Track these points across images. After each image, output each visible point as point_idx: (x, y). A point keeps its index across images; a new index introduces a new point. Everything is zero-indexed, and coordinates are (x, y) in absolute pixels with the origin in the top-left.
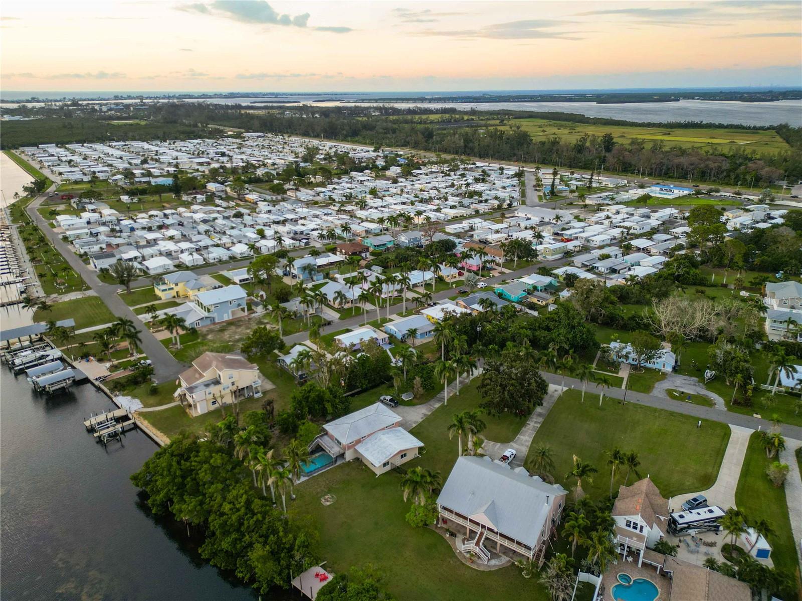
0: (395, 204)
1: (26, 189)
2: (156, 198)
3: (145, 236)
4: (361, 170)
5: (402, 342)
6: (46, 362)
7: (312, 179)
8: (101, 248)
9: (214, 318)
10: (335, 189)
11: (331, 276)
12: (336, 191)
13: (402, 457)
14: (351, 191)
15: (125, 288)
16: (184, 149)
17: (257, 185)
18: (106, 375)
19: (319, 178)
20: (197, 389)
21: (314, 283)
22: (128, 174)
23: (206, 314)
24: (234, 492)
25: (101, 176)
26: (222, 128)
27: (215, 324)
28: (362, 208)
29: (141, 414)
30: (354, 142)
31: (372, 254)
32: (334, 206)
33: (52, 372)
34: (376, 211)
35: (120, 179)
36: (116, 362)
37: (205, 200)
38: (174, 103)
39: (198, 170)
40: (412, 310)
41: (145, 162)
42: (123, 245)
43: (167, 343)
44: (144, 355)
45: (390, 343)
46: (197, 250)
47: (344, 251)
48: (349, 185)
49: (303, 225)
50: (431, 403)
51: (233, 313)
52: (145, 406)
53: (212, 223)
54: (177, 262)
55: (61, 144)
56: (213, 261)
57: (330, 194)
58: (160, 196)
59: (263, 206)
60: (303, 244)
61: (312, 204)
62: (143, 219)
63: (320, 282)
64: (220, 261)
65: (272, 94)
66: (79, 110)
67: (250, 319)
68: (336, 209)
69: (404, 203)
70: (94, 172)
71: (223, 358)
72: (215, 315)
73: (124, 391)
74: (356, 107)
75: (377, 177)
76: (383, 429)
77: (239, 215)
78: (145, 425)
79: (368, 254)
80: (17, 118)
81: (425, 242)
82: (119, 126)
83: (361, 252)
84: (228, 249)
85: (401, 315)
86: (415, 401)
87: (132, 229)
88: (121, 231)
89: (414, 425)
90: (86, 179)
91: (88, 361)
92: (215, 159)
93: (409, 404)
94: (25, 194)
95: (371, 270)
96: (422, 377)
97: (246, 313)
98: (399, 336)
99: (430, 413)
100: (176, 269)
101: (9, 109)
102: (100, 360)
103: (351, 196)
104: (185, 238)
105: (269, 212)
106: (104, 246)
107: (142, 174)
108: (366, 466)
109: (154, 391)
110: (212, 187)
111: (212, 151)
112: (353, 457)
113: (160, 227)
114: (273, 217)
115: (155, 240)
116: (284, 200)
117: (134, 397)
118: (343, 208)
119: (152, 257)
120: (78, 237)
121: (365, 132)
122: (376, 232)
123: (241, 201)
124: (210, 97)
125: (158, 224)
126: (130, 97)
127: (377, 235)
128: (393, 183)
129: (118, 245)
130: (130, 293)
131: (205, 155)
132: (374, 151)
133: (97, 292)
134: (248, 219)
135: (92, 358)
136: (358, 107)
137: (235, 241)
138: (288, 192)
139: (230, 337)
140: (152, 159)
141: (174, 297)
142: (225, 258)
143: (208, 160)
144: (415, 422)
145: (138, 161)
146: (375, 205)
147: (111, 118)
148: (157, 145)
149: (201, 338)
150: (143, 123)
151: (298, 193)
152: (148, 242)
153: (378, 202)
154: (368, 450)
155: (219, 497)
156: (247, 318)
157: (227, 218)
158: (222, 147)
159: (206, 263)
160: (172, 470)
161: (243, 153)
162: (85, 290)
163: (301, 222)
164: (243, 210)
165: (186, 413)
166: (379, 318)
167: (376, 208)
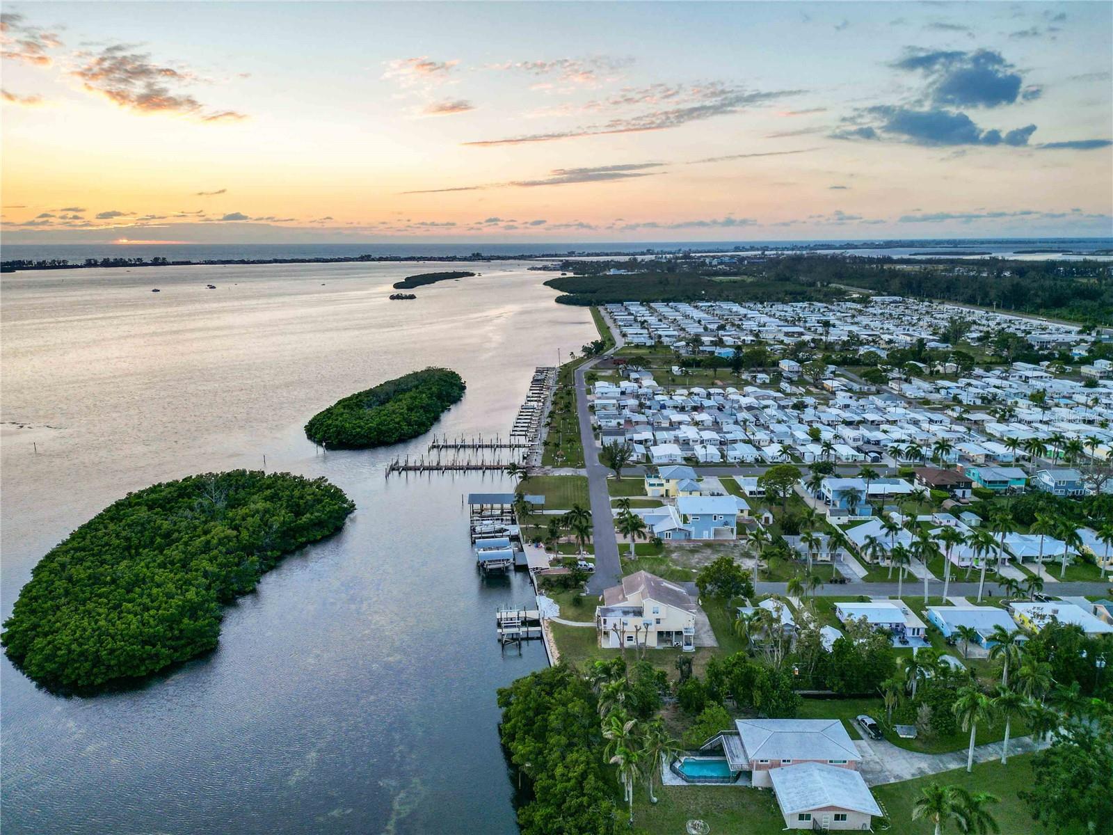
0: (1070, 421)
1: (585, 349)
2: (710, 372)
3: (671, 417)
4: (1035, 359)
5: (948, 643)
6: (502, 536)
7: (940, 368)
8: (619, 424)
9: (690, 533)
10: (969, 385)
11: (884, 513)
12: (971, 389)
13: (837, 817)
14: (999, 391)
15: (616, 474)
16: (778, 314)
17: (851, 368)
18: (543, 567)
19: (951, 367)
20: (613, 614)
21: (853, 518)
22: (696, 340)
23: (681, 526)
24: (575, 756)
25: (665, 340)
26: (847, 288)
27: (689, 540)
28: (1002, 420)
29: (553, 624)
30: (1049, 317)
31: (976, 493)
32: (953, 410)
33: (498, 548)
34: (1025, 427)
35: (682, 346)
36: (561, 556)
37: (768, 381)
38: (802, 254)
39: (782, 342)
40: (999, 598)
41: (722, 327)
42: (643, 423)
43: (624, 548)
44: (593, 556)
45: (925, 640)
46: (721, 443)
47: (924, 480)
48: (998, 382)
49: (885, 432)
50: (944, 758)
51: (717, 532)
52: (561, 617)
53: (757, 412)
54: (689, 454)
55: (645, 302)
56: (733, 461)
57: (958, 391)
58: (715, 371)
59: (842, 398)
60: (869, 459)
61: (919, 403)
62: (680, 396)
63: (863, 518)
64: (743, 462)
65: (949, 242)
66: (686, 263)
67: (735, 546)
68: (955, 415)
69: (1090, 422)
70: (660, 336)
71: (658, 584)
72: (692, 529)
73: (551, 591)
74: (1085, 261)
75: (1062, 374)
76: (824, 762)
77: (800, 406)
78: (549, 637)
79: (968, 492)
80: (622, 272)
81: (1089, 489)
82: (721, 282)
83: (953, 487)
84: (759, 449)
85: (973, 600)
86: (918, 744)
87: (663, 407)
88: (650, 408)
89: (892, 781)
90: (649, 343)
91: (537, 547)
92: (813, 329)
93: (905, 745)
94: (582, 355)
95: (959, 518)
96: (934, 708)
97: (734, 537)
98: (948, 632)
99: (931, 773)
100: (684, 462)
101: (619, 262)
102: (549, 550)
103: (994, 399)
104: (716, 426)
105: (847, 406)
106: (622, 422)
107: (712, 341)
108: (777, 806)
109: (578, 602)
110: (786, 365)
111: (813, 320)
112: (764, 786)
113: (695, 409)
114: (847, 415)
115: (680, 423)
116: (878, 392)
117: (557, 602)
118: (964, 416)
119: (665, 442)
120: (604, 407)
121: (1077, 302)
122: (1005, 460)
123: (817, 387)
124: (856, 247)
125: (693, 404)
126: (752, 249)
127: (1006, 465)
128: (1086, 386)
129: (637, 423)
130: (619, 480)
131: (802, 324)
132: (1080, 332)
133: (588, 473)
134: (809, 414)
135: (542, 545)
136: (1090, 261)
137: (775, 439)
138: (890, 383)
139: (698, 563)
140: (733, 325)
141: (662, 496)
142: (750, 459)
143: (802, 330)
144: (896, 777)
145: (714, 327)
146: (1028, 418)
147: (717, 274)
148: (750, 308)
149: (664, 553)
150: (750, 280)
151: (905, 386)
152: (671, 423)
153: (1037, 414)
154: (784, 783)
155: (557, 754)
156: (732, 543)
157: (783, 408)
158: (831, 314)
159: (725, 462)
160: (528, 699)
161: (857, 323)
162: (579, 467)
163: (884, 427)
164: (809, 400)
165: (597, 640)
166: (926, 595)
167: (1029, 423)
